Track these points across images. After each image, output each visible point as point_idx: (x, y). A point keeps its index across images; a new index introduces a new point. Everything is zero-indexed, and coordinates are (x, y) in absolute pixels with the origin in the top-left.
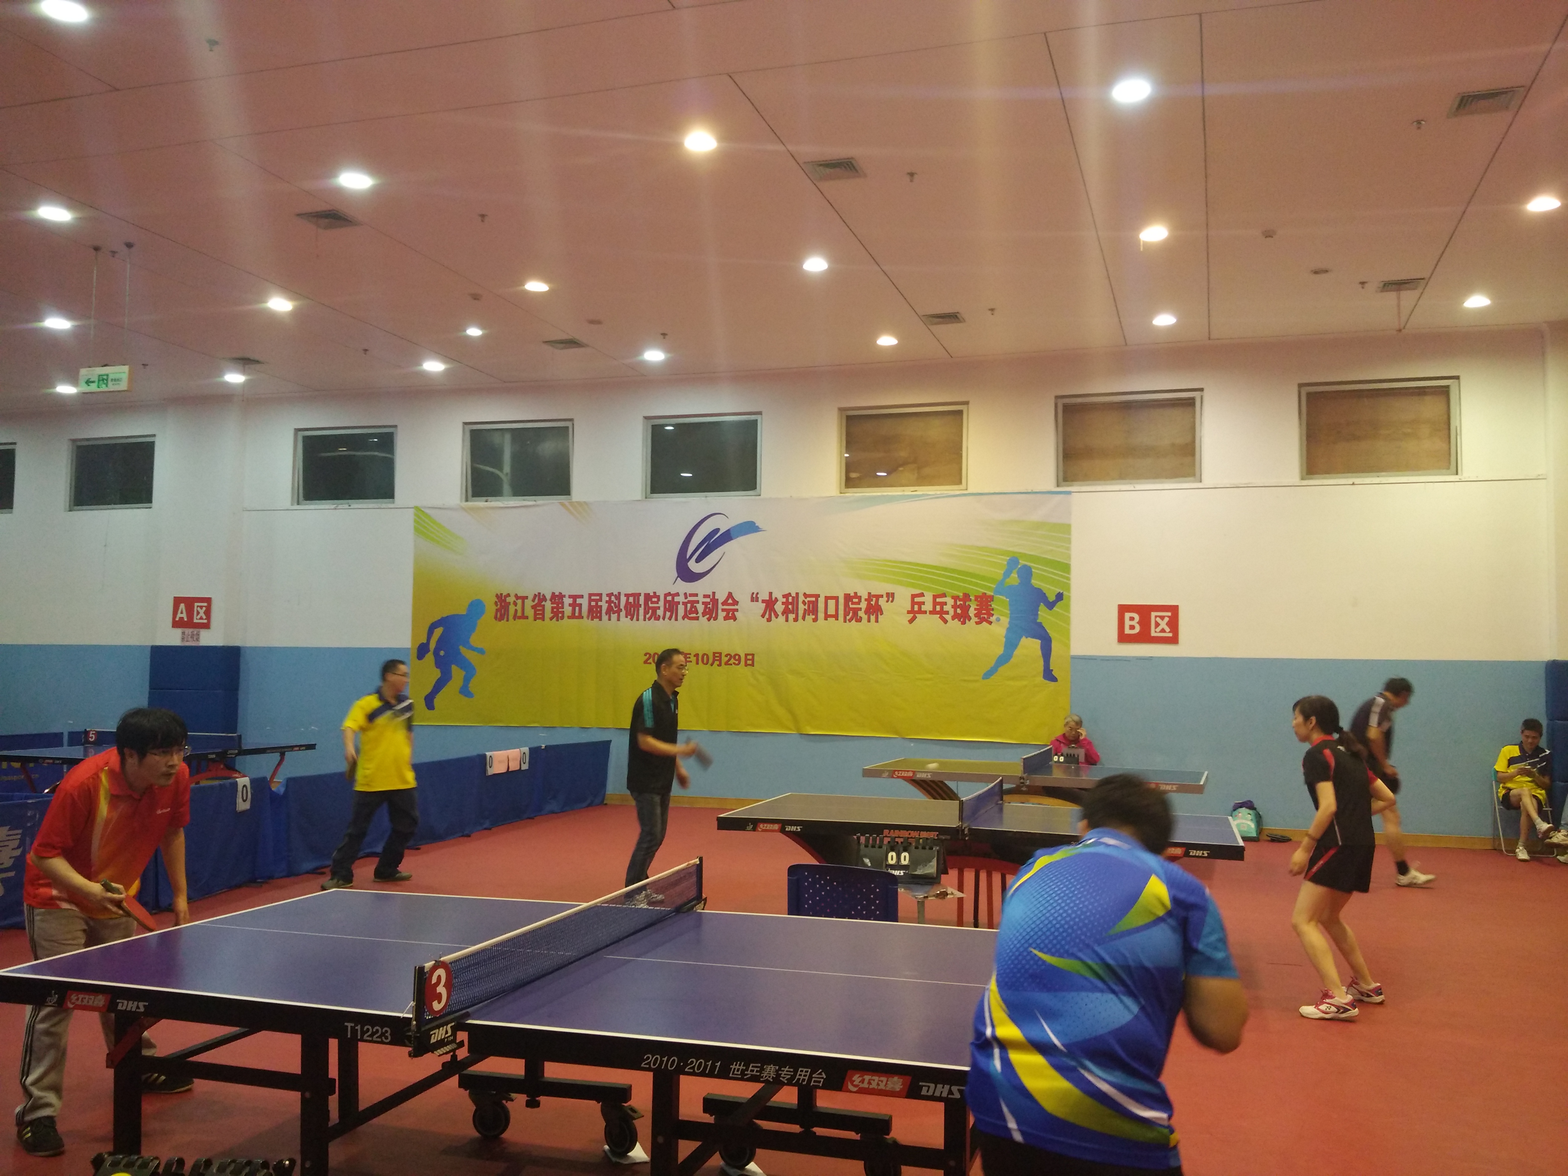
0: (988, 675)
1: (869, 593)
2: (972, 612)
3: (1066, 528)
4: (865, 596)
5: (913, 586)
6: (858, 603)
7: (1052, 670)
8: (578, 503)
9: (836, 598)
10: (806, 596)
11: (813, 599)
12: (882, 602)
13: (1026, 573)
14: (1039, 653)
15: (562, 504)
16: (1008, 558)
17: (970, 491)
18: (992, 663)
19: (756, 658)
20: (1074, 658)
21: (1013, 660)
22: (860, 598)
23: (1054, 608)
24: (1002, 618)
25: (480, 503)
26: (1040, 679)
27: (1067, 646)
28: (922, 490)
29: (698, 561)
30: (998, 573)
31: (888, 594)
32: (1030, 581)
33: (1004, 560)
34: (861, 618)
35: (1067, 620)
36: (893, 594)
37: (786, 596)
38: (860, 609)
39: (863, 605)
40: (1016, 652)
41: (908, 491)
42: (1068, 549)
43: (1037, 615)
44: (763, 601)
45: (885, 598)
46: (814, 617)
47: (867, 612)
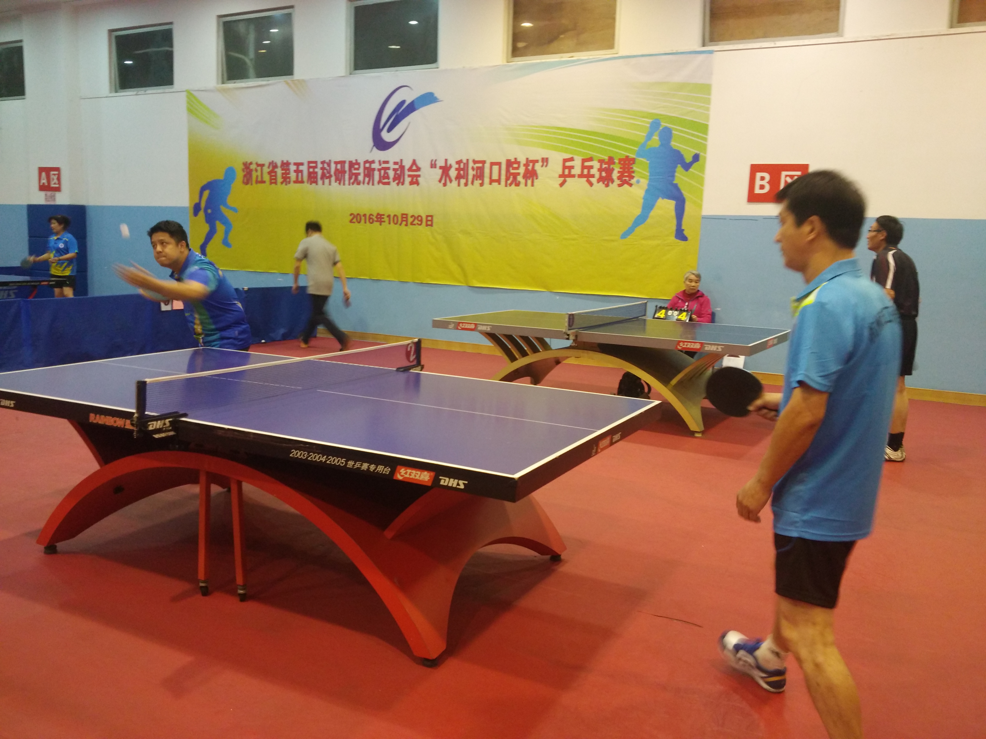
0: (625, 235)
1: (527, 159)
2: (615, 175)
3: (706, 89)
4: (523, 161)
5: (566, 151)
6: (517, 168)
7: (683, 230)
8: (298, 80)
9: (499, 164)
10: (475, 162)
11: (480, 165)
12: (538, 166)
13: (667, 135)
14: (673, 213)
15: (287, 83)
16: (651, 121)
17: (620, 54)
18: (630, 223)
19: (435, 220)
20: (704, 218)
21: (649, 221)
22: (519, 163)
23: (691, 170)
24: (642, 180)
25: (231, 85)
26: (672, 238)
27: (700, 206)
28: (578, 56)
29: (389, 130)
30: (641, 135)
31: (543, 159)
32: (669, 142)
33: (646, 123)
34: (519, 182)
35: (701, 181)
36: (547, 159)
37: (459, 162)
38: (518, 174)
39: (522, 170)
40: (652, 213)
41: (565, 57)
42: (708, 109)
43: (673, 176)
44: (441, 168)
45: (540, 163)
46: (480, 182)
47: (525, 177)
